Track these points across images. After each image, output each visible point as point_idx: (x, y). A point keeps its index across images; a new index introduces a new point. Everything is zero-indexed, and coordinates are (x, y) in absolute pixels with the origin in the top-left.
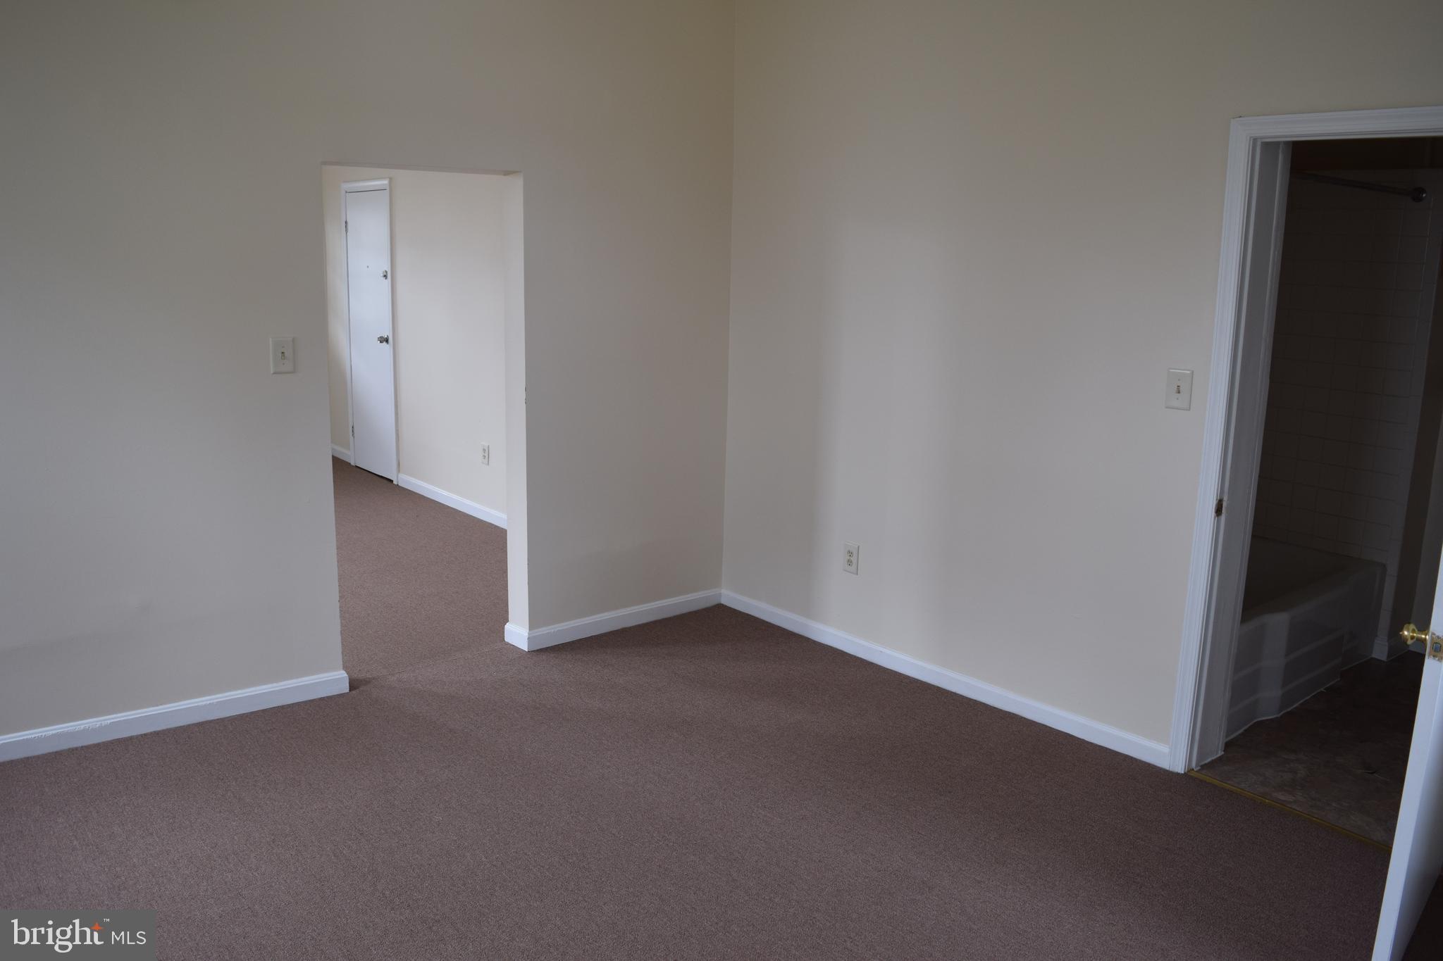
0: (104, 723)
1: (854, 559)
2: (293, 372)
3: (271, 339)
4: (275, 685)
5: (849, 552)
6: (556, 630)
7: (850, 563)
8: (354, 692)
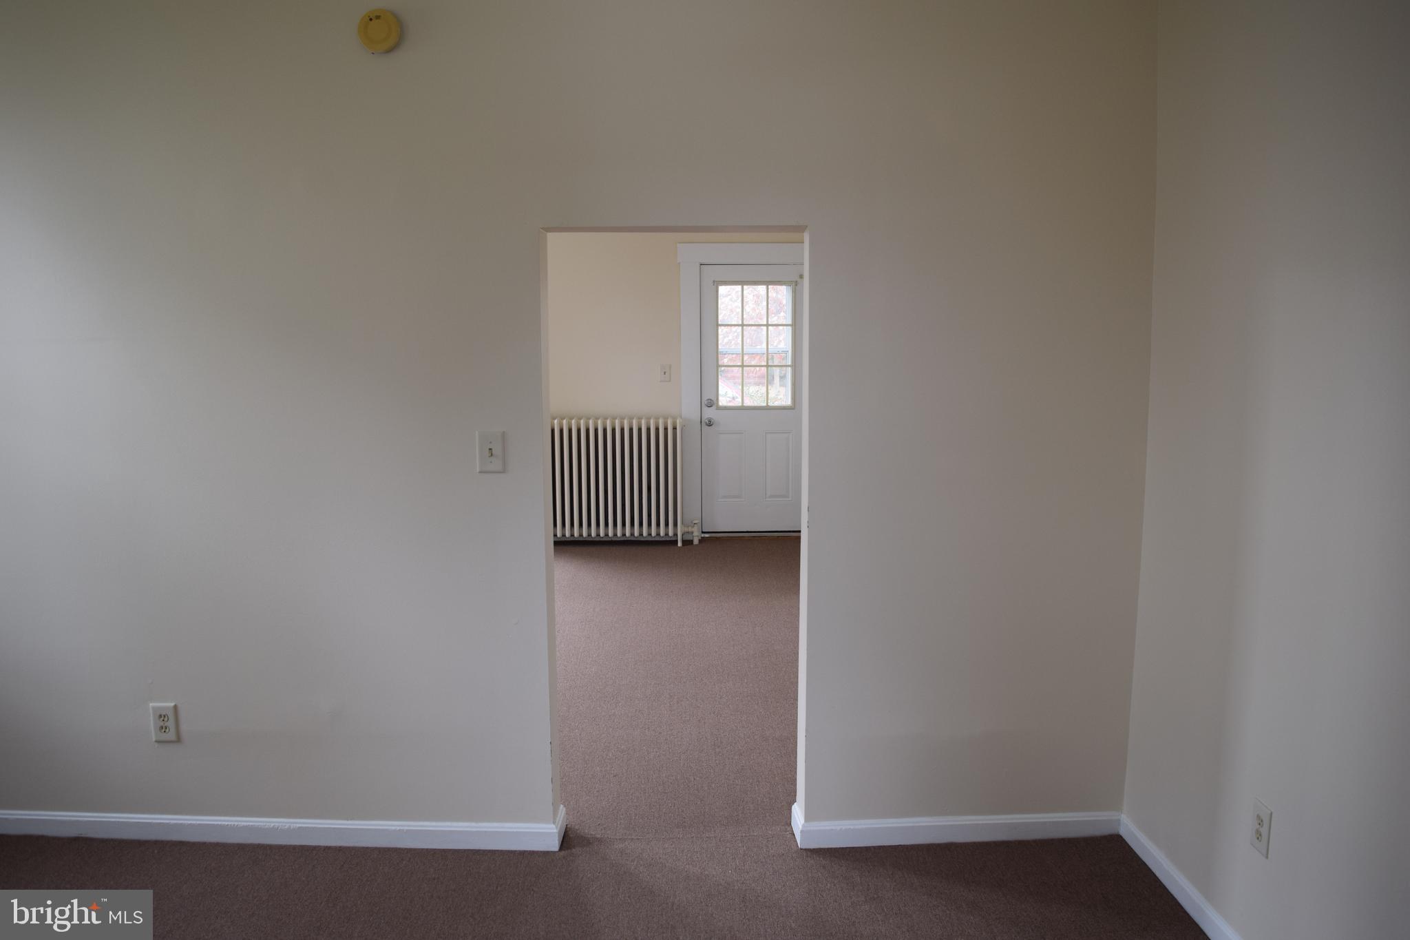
0: (293, 826)
1: (1264, 831)
2: (504, 471)
3: (477, 432)
4: (474, 824)
5: (1258, 817)
6: (844, 828)
7: (1259, 835)
8: (563, 853)
